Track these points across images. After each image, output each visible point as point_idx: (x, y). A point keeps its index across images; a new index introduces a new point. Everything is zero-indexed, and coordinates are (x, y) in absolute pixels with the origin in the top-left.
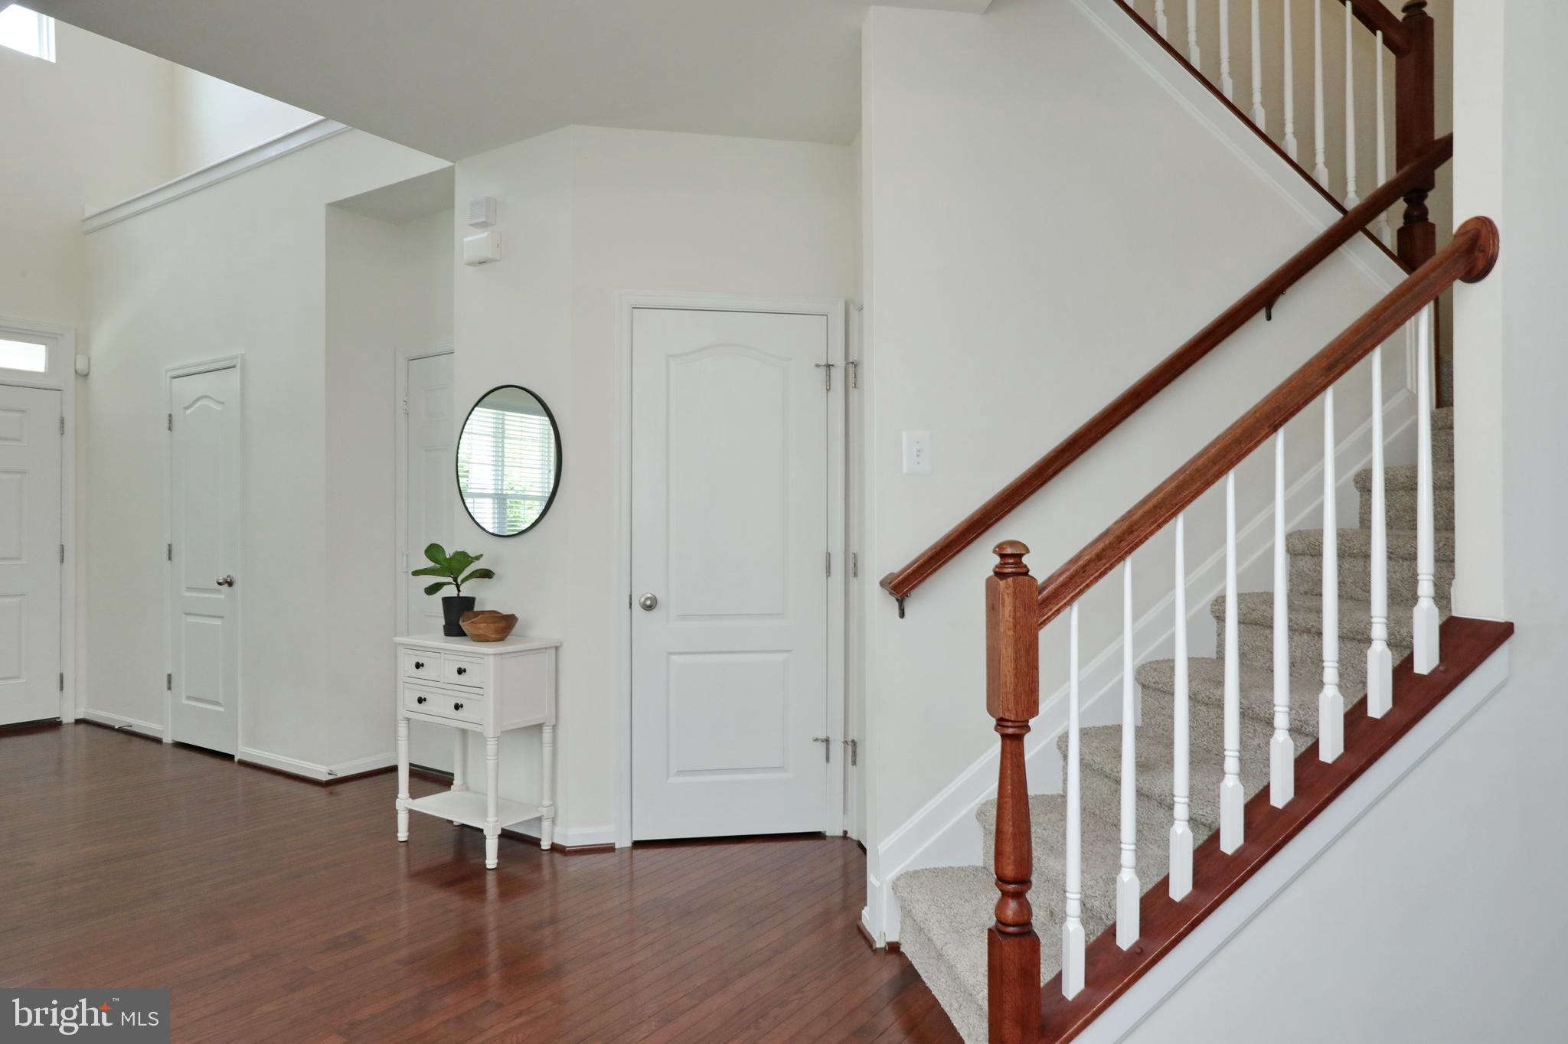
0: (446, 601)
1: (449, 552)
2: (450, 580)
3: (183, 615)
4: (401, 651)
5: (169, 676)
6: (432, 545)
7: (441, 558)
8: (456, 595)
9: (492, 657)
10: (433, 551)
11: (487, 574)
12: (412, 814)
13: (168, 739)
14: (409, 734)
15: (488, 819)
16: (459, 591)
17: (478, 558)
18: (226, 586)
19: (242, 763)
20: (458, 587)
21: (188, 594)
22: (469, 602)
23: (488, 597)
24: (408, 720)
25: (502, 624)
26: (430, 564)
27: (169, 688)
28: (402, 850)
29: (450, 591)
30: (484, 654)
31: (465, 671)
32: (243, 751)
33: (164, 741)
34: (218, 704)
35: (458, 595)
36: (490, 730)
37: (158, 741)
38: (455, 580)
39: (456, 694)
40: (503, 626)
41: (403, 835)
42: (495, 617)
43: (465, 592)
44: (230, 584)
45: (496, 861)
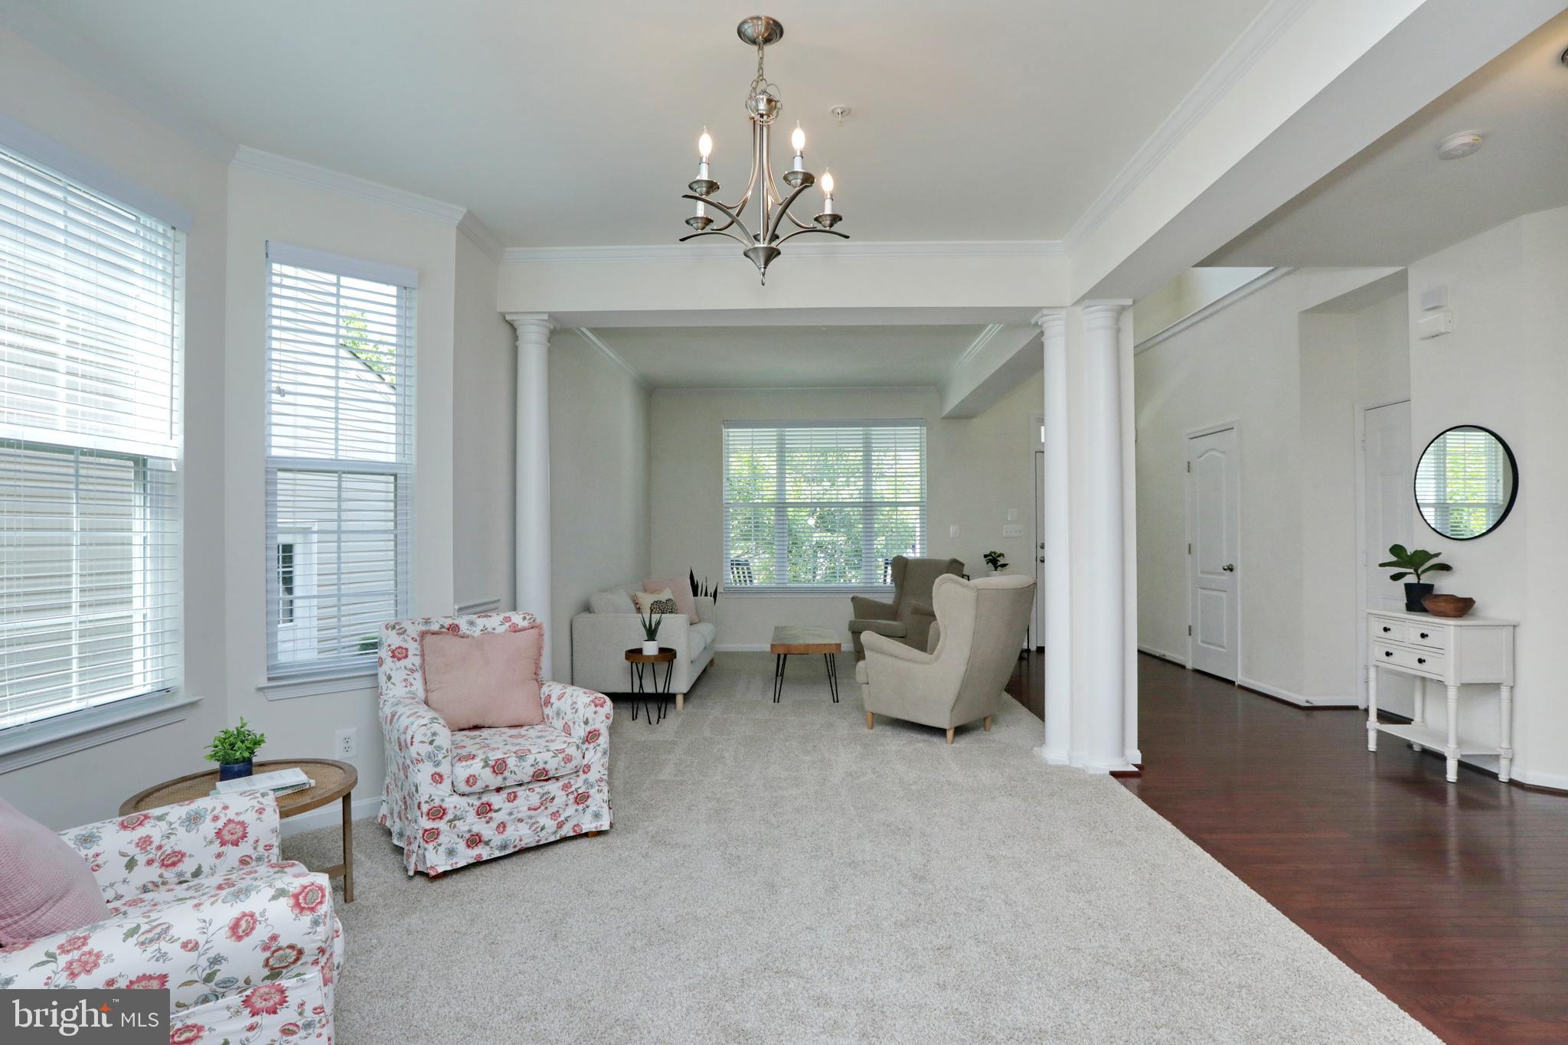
0: (1408, 586)
1: (1410, 551)
2: (1412, 571)
3: (1199, 589)
4: (1372, 619)
5: (1190, 627)
6: (1395, 545)
7: (1403, 555)
8: (1416, 582)
9: (1452, 627)
10: (1396, 550)
11: (1445, 568)
12: (1379, 733)
13: (1189, 666)
14: (1377, 676)
15: (1449, 745)
16: (1419, 579)
17: (1437, 555)
18: (1228, 571)
19: (1241, 687)
20: (1418, 576)
21: (1203, 576)
22: (1430, 587)
23: (1445, 585)
24: (1377, 667)
25: (1461, 605)
26: (1394, 559)
27: (1190, 634)
28: (1372, 757)
29: (1411, 579)
30: (1445, 625)
31: (1427, 636)
32: (1240, 679)
33: (1187, 667)
34: (1222, 647)
35: (1419, 582)
36: (1451, 681)
37: (1183, 667)
38: (1416, 571)
39: (1419, 651)
40: (1463, 607)
41: (1372, 746)
42: (1452, 599)
43: (1425, 579)
44: (1231, 570)
45: (1456, 778)
